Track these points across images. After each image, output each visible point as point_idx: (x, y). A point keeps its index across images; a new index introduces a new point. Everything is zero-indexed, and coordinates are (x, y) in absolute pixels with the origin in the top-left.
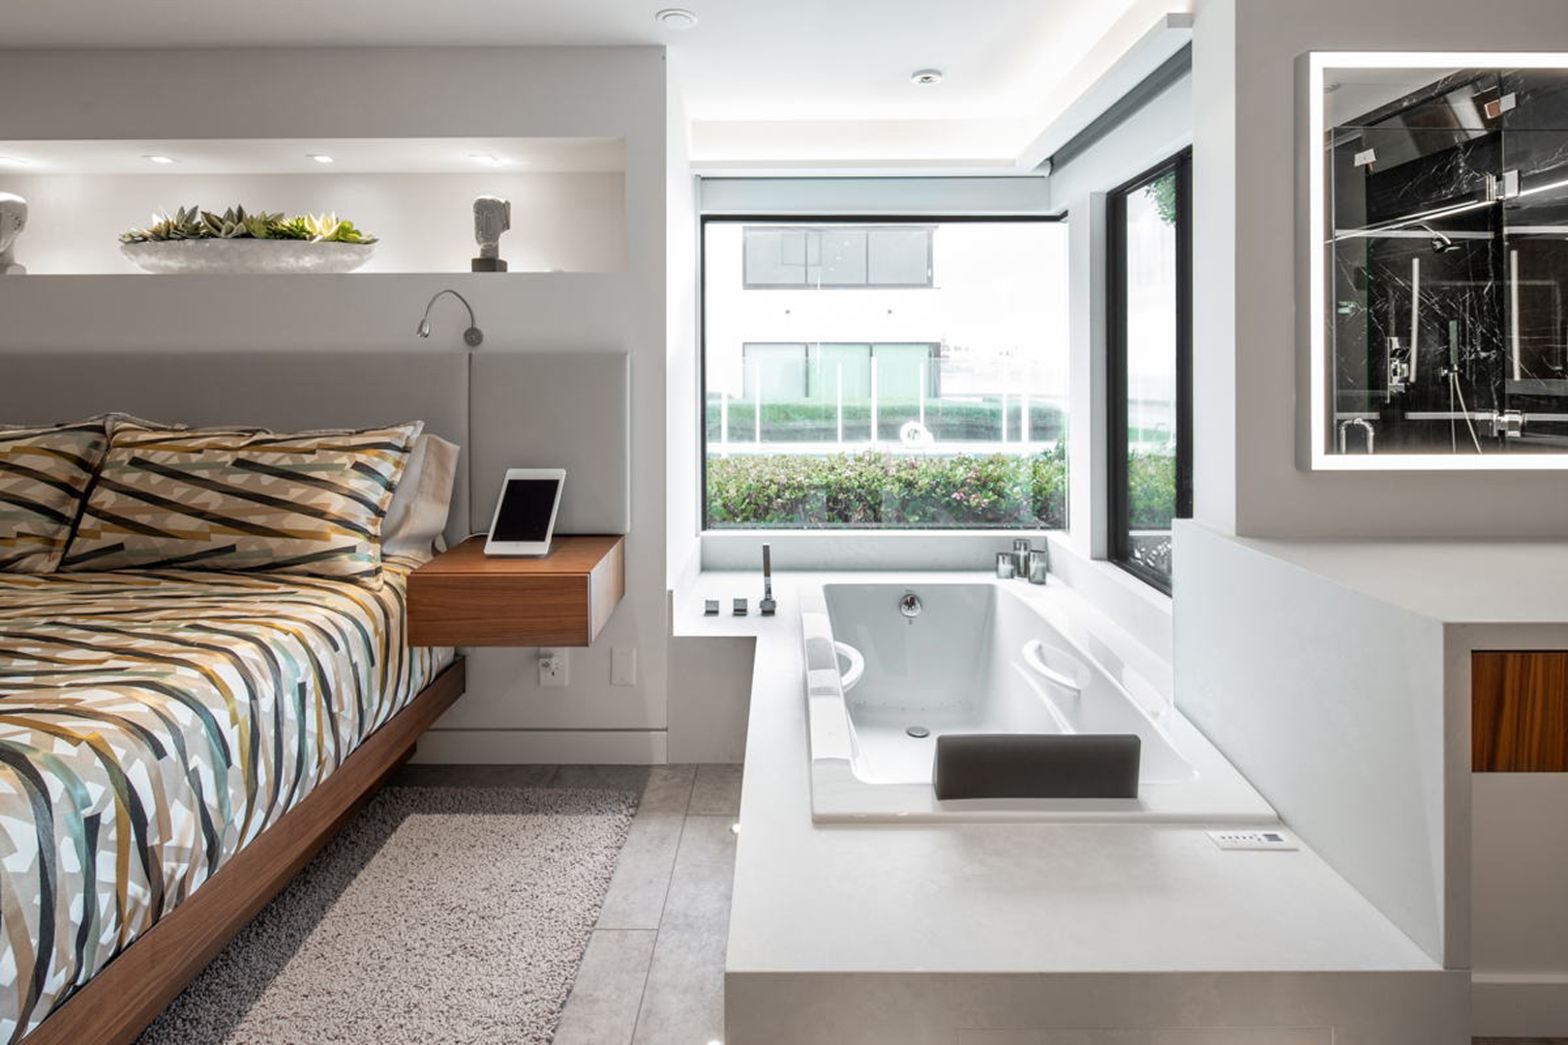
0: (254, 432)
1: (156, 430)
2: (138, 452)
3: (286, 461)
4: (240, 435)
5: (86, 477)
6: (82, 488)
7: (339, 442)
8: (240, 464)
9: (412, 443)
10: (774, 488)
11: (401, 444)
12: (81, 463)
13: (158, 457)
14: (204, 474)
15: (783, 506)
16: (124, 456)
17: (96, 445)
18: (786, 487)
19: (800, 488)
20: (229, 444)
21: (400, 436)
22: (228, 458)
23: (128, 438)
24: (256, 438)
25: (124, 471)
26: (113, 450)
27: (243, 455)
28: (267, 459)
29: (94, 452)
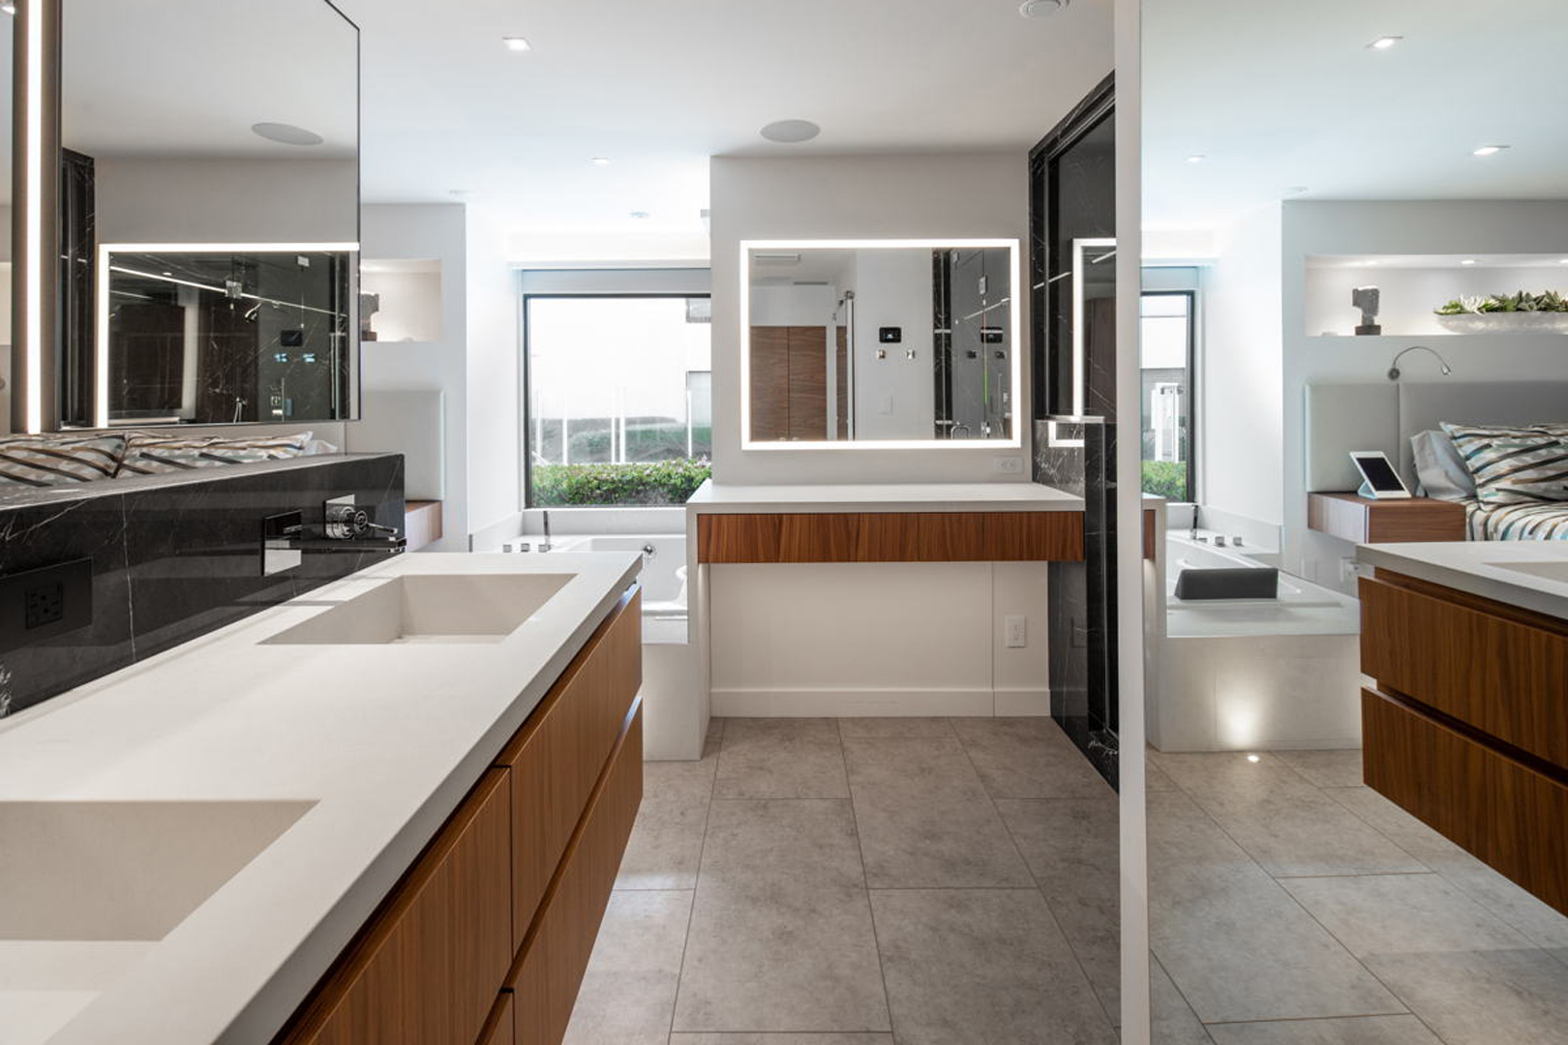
0: (211, 438)
1: (154, 437)
2: (145, 450)
3: (229, 454)
4: (203, 440)
5: (114, 465)
6: (112, 471)
7: (260, 443)
8: (203, 455)
9: (304, 445)
10: (596, 482)
11: (298, 445)
12: (112, 457)
13: (156, 452)
14: (182, 461)
15: (601, 495)
16: (137, 452)
17: (119, 446)
18: (606, 481)
19: (613, 482)
20: (197, 444)
21: (297, 440)
22: (196, 452)
23: (138, 442)
24: (212, 441)
25: (137, 460)
26: (130, 449)
27: (205, 451)
28: (218, 453)
29: (119, 450)
